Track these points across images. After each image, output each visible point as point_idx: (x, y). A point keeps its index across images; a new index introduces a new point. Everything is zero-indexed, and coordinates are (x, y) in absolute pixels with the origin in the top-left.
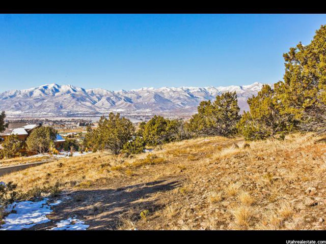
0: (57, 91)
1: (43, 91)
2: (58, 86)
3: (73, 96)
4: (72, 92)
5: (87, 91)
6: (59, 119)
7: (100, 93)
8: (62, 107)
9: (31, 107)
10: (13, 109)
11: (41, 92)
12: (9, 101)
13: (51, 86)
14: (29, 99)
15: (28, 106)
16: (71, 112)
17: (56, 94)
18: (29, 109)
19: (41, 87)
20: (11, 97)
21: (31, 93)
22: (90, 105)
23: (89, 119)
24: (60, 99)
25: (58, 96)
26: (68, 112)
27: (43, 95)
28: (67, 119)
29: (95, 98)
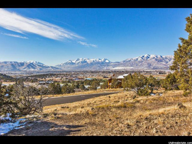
0: (148, 58)
1: (142, 58)
2: (149, 55)
3: (156, 60)
4: (156, 58)
5: (163, 57)
6: (149, 70)
7: (170, 58)
8: (150, 65)
9: (137, 65)
10: (130, 66)
11: (141, 59)
12: (128, 63)
13: (146, 56)
14: (136, 62)
15: (136, 65)
16: (155, 67)
17: (148, 59)
18: (136, 66)
19: (141, 56)
20: (129, 61)
21: (137, 59)
22: (165, 64)
23: (164, 70)
24: (150, 61)
25: (149, 60)
26: (153, 67)
27: (142, 60)
28: (153, 70)
29: (167, 60)
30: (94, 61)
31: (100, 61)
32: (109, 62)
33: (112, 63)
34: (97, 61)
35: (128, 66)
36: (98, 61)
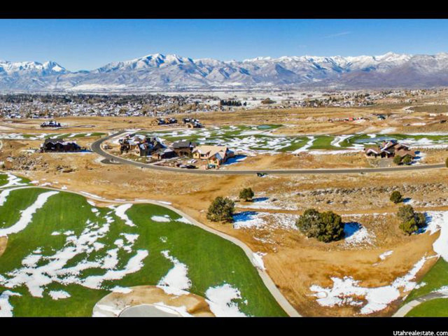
0: (162, 62)
1: (147, 63)
2: (163, 57)
3: (181, 67)
4: (179, 63)
5: (194, 61)
7: (210, 64)
8: (168, 80)
9: (135, 80)
10: (116, 82)
11: (144, 64)
12: (112, 74)
13: (155, 57)
14: (132, 71)
15: (132, 80)
16: (179, 86)
17: (161, 66)
18: (133, 82)
19: (145, 58)
20: (114, 69)
21: (135, 65)
22: (201, 78)
24: (167, 71)
25: (163, 68)
26: (176, 86)
27: (147, 66)
29: (205, 70)
30: (21, 68)
31: (38, 67)
32: (63, 72)
33: (69, 72)
34: (29, 68)
35: (111, 81)
36: (32, 67)
